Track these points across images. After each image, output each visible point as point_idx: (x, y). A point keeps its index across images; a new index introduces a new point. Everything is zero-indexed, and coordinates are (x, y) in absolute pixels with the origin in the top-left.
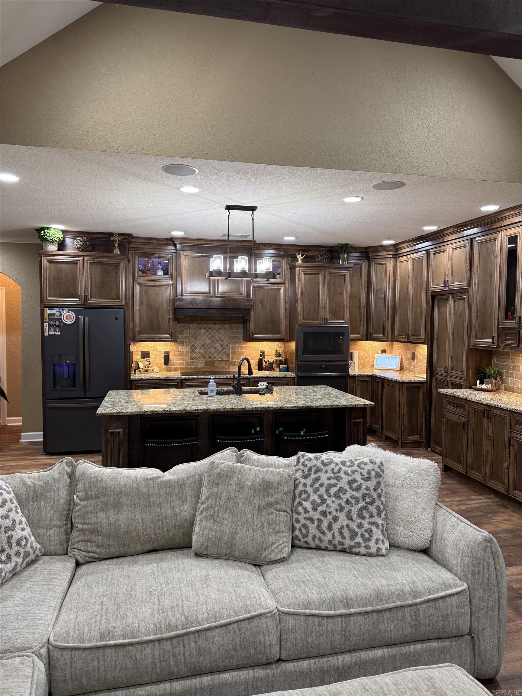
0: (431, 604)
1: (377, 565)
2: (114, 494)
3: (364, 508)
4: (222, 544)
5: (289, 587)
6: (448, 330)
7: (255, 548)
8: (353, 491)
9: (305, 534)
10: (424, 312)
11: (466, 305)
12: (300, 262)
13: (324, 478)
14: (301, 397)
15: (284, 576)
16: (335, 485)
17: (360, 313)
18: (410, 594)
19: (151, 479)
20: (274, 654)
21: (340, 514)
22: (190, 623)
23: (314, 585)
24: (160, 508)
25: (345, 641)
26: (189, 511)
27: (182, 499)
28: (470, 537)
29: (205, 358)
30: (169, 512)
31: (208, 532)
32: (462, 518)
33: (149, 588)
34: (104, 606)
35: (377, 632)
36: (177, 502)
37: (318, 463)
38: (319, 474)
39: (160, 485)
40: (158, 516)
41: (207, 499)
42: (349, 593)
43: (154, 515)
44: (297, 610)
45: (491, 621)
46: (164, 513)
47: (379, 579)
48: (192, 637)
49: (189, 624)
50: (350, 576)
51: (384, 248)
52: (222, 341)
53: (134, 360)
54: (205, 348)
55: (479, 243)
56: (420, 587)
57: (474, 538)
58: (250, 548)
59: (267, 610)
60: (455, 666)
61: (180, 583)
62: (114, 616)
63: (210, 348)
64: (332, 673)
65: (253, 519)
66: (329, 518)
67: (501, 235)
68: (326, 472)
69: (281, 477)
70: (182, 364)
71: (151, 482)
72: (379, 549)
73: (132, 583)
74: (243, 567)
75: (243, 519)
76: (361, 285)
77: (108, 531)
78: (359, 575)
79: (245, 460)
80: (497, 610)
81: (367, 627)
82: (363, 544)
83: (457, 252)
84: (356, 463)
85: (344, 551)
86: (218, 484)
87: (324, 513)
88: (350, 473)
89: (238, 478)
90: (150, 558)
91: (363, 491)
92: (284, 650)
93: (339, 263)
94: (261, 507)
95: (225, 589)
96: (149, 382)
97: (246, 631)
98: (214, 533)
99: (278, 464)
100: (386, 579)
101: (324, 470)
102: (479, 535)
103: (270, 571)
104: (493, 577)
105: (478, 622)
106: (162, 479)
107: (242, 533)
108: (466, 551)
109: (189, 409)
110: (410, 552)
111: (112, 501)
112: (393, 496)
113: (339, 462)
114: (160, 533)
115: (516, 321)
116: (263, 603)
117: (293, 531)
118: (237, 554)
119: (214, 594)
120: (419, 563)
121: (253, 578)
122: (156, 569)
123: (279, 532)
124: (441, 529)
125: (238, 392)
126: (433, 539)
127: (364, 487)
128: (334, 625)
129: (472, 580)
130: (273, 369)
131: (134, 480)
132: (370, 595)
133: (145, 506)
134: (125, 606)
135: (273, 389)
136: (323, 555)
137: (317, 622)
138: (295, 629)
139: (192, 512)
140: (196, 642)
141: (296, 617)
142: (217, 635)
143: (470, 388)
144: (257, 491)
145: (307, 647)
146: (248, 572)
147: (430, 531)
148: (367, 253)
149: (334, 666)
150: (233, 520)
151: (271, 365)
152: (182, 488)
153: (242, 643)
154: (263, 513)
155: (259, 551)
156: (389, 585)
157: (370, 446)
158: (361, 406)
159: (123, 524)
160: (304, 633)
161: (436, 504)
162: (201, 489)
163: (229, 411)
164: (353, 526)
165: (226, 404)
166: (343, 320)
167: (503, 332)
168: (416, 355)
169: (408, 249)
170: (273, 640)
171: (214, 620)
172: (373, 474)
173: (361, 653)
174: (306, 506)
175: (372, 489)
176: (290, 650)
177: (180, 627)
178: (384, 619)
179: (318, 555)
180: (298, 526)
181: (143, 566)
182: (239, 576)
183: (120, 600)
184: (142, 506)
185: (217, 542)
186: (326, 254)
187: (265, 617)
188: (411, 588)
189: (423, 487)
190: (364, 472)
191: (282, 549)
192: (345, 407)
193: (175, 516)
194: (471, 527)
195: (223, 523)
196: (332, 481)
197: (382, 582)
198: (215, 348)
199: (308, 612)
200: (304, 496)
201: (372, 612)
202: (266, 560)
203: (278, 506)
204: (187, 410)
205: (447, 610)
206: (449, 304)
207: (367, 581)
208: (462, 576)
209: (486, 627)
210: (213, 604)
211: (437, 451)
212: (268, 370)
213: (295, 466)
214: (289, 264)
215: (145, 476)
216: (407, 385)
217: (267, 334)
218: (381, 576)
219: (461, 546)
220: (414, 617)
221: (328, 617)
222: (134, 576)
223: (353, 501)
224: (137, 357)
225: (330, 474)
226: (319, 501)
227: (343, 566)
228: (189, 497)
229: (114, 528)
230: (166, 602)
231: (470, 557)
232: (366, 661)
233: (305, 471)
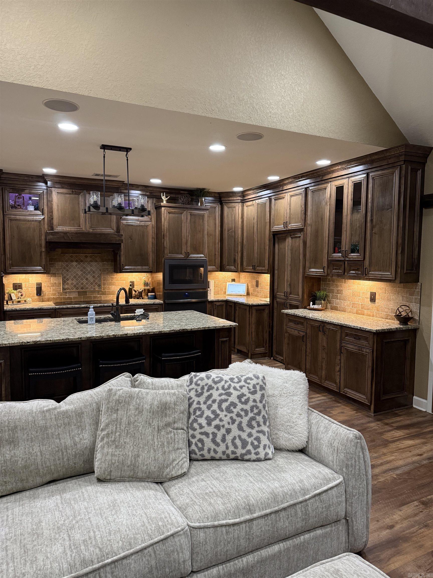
0: (317, 498)
1: (267, 469)
2: (9, 429)
3: (253, 419)
4: (126, 468)
5: (195, 502)
6: (287, 263)
7: (157, 468)
8: (242, 404)
9: (200, 448)
10: (267, 248)
11: (301, 242)
12: (165, 202)
13: (215, 395)
14: (175, 321)
15: (188, 491)
16: (226, 400)
17: (215, 248)
18: (300, 492)
19: (47, 411)
20: (187, 569)
21: (232, 426)
22: (105, 554)
23: (217, 496)
24: (59, 439)
25: (249, 544)
26: (89, 438)
27: (81, 428)
28: (342, 436)
29: (77, 288)
30: (69, 442)
31: (110, 458)
32: (333, 420)
33: (56, 523)
34: (10, 552)
35: (275, 530)
36: (76, 431)
37: (210, 382)
38: (211, 391)
39: (57, 416)
40: (58, 447)
41: (107, 425)
42: (250, 499)
43: (53, 446)
44: (206, 524)
45: (361, 505)
46: (63, 444)
47: (272, 482)
48: (108, 569)
49: (104, 556)
50: (247, 483)
51: (233, 194)
52: (94, 272)
53: (6, 291)
54: (77, 280)
55: (312, 191)
56: (307, 484)
57: (347, 437)
58: (153, 468)
59: (179, 529)
60: (352, 555)
61: (88, 513)
62: (22, 561)
63: (82, 279)
64: (238, 574)
65: (153, 440)
66: (223, 431)
67: (331, 185)
68: (217, 389)
69: (177, 398)
70: (54, 294)
71: (47, 414)
72: (267, 454)
73: (36, 520)
74: (147, 487)
75: (144, 441)
76: (215, 224)
77: (4, 468)
78: (254, 480)
79: (139, 384)
80: (366, 495)
81: (267, 528)
82: (253, 451)
83: (294, 198)
84: (243, 379)
85: (236, 459)
86: (118, 410)
87: (218, 427)
88: (239, 388)
89: (136, 402)
90: (51, 490)
91: (251, 403)
92: (196, 562)
93: (198, 205)
94: (160, 428)
95: (134, 512)
96: (23, 312)
97: (161, 552)
98: (117, 458)
99: (171, 385)
100: (278, 481)
101: (215, 388)
102: (350, 433)
103: (173, 487)
104: (363, 467)
105: (352, 507)
106: (58, 410)
107: (144, 455)
108: (340, 448)
109: (72, 338)
110: (290, 453)
111: (7, 437)
112: (273, 405)
113: (228, 380)
114: (60, 464)
115: (342, 255)
116: (174, 522)
117: (189, 446)
118: (140, 475)
119: (125, 520)
120: (301, 462)
121: (159, 497)
122: (59, 501)
123: (178, 449)
124: (315, 430)
125: (117, 319)
126: (309, 439)
127: (251, 400)
128: (240, 531)
129: (346, 473)
130: (142, 297)
131: (30, 413)
132: (268, 498)
133: (43, 439)
134: (33, 548)
135: (148, 315)
136: (219, 465)
137: (225, 531)
138: (206, 541)
139: (92, 439)
140: (112, 573)
141: (206, 530)
142: (133, 562)
143: (305, 308)
144: (155, 413)
145: (216, 556)
146: (153, 491)
147: (306, 433)
148: (220, 198)
149: (240, 568)
150: (135, 444)
151: (140, 293)
152: (80, 417)
153: (158, 564)
154: (162, 433)
155: (161, 469)
156: (282, 487)
157: (246, 362)
158: (228, 327)
159: (20, 459)
160: (214, 543)
161: (308, 409)
162: (99, 416)
163: (112, 338)
164: (244, 436)
165: (107, 331)
166: (203, 254)
167: (332, 263)
168: (259, 283)
169: (254, 196)
170: (186, 556)
171: (130, 547)
172: (258, 387)
173: (262, 551)
174: (201, 422)
175: (258, 401)
176: (201, 562)
177: (96, 561)
178: (281, 518)
179: (214, 466)
180: (194, 441)
181: (45, 499)
182: (145, 496)
183: (26, 541)
184: (40, 438)
185: (120, 466)
186: (187, 197)
187: (178, 536)
188: (300, 486)
189: (297, 395)
190: (251, 387)
191: (182, 465)
192: (214, 328)
193: (75, 445)
194: (342, 427)
195: (125, 447)
196: (224, 397)
197: (276, 485)
198: (87, 279)
199: (216, 523)
200: (198, 413)
201: (271, 513)
202: (168, 477)
203: (176, 425)
204: (71, 339)
205: (329, 501)
206: (287, 240)
207: (263, 485)
208: (338, 470)
209: (358, 510)
210: (126, 531)
211: (278, 359)
212: (138, 298)
213: (188, 386)
214: (155, 204)
215: (41, 408)
216: (255, 307)
217: (137, 266)
218: (274, 479)
219: (336, 444)
220: (304, 512)
221: (234, 525)
222: (38, 512)
223: (243, 413)
224: (9, 289)
225: (221, 391)
226: (212, 416)
227: (239, 474)
228: (87, 425)
229: (11, 465)
230: (78, 536)
231: (345, 453)
232: (266, 557)
233: (198, 390)
